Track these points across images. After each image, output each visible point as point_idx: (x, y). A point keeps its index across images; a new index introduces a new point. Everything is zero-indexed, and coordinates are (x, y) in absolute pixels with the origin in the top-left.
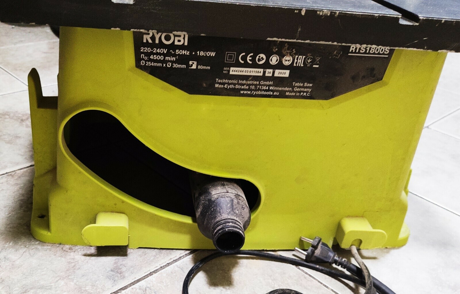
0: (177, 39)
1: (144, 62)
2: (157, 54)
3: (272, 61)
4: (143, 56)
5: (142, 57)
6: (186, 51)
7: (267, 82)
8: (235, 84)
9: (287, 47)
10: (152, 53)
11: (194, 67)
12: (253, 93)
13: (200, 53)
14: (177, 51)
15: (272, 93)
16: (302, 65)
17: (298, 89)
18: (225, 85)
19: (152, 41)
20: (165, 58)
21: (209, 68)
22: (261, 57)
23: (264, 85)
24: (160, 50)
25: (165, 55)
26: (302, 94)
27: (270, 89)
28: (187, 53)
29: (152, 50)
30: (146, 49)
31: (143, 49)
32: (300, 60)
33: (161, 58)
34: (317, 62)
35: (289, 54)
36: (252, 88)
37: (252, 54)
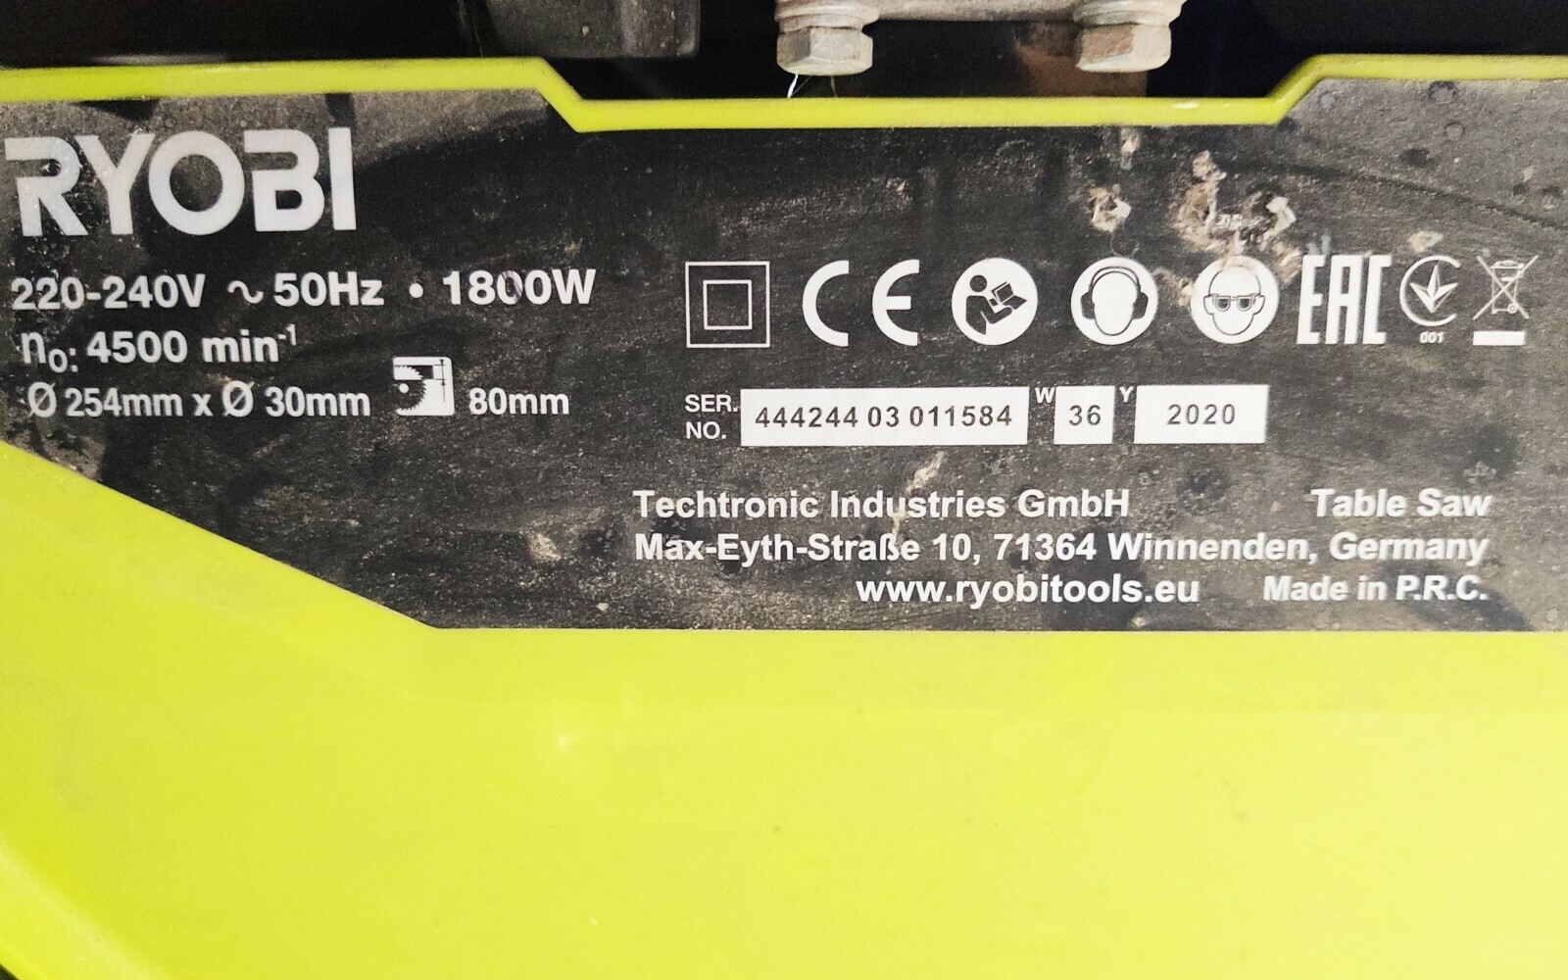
0: (269, 183)
1: (49, 389)
2: (135, 319)
3: (1097, 311)
4: (33, 345)
5: (27, 359)
6: (352, 276)
7: (1073, 500)
8: (798, 530)
9: (1211, 187)
10: (99, 319)
11: (437, 401)
12: (968, 590)
13: (465, 287)
14: (281, 280)
15: (1133, 592)
16: (1374, 337)
17: (1370, 550)
18: (715, 544)
19: (82, 220)
20: (195, 348)
21: (559, 402)
22: (992, 284)
23: (1056, 525)
24: (151, 290)
25: (192, 323)
26: (1406, 584)
27: (1116, 555)
28: (361, 291)
29: (94, 296)
30: (47, 288)
31: (28, 292)
32: (1345, 289)
33: (168, 347)
34: (1503, 302)
35: (1238, 245)
36: (949, 553)
37: (910, 267)
